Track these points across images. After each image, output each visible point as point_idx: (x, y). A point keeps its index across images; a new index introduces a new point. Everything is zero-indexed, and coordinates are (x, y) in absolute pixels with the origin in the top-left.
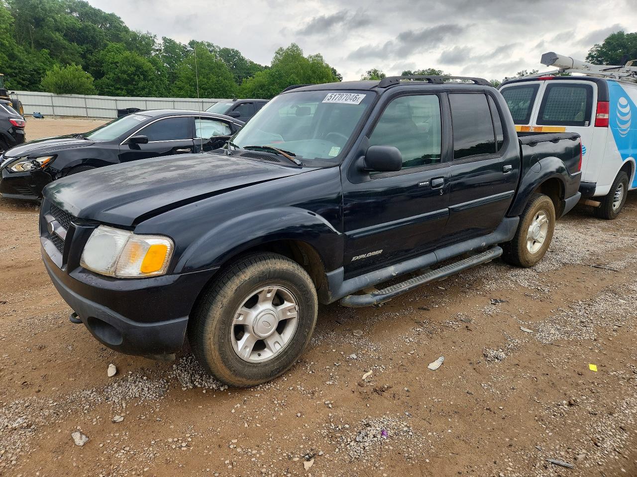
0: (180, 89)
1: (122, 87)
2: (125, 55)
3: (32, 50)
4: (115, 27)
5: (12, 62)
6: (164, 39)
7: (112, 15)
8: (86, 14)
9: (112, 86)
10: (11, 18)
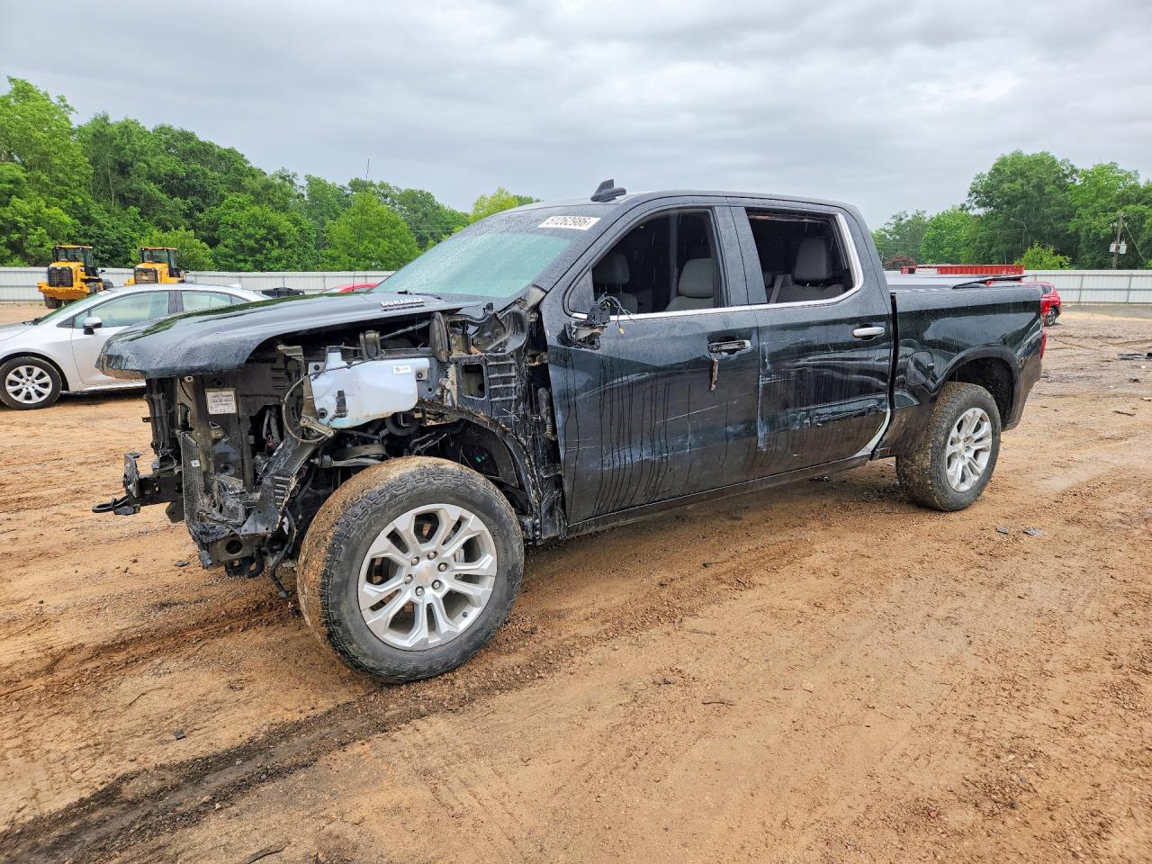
0: (334, 259)
1: (247, 258)
2: (252, 212)
3: (117, 210)
4: (237, 169)
5: (86, 227)
6: (308, 178)
7: (230, 151)
8: (192, 152)
9: (232, 257)
10: (89, 169)
